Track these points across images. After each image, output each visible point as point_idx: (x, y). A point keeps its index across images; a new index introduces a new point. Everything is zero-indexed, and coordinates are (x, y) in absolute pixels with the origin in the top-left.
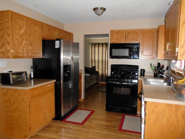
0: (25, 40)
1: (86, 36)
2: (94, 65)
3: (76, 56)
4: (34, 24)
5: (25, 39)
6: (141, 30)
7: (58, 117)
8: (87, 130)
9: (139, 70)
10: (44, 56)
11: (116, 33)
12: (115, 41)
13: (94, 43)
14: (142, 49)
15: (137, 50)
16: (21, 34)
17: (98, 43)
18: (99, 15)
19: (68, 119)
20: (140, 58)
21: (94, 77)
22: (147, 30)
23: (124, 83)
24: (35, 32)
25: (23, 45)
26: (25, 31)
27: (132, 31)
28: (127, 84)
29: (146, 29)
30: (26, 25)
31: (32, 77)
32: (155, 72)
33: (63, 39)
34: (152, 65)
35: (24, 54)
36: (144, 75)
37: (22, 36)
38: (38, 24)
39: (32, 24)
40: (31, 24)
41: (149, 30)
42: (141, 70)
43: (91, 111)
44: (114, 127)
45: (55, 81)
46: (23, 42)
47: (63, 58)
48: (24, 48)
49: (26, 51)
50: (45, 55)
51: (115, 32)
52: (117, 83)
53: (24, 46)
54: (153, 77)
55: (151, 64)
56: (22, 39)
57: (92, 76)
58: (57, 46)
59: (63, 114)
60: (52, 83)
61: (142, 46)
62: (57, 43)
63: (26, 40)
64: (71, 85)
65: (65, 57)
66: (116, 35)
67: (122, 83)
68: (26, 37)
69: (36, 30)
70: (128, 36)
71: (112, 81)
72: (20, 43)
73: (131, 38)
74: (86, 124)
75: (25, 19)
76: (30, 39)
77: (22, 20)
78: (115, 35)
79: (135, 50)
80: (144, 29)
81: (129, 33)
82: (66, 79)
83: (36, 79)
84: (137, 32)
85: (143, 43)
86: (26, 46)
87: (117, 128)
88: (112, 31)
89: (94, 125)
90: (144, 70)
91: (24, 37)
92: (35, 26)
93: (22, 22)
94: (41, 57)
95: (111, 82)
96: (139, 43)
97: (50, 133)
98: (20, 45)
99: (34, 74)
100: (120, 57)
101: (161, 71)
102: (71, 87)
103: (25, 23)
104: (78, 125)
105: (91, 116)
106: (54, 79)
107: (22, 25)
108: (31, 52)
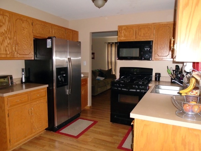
0: (8, 39)
1: (93, 34)
2: (110, 68)
3: (77, 57)
4: (22, 20)
5: (8, 37)
6: (155, 24)
7: (52, 128)
8: (79, 145)
9: (154, 74)
10: (36, 57)
11: (125, 29)
12: (123, 39)
13: (110, 43)
14: (156, 48)
15: (150, 50)
16: (2, 32)
17: (115, 42)
18: (99, 7)
19: (64, 131)
20: (153, 59)
21: (109, 81)
22: (162, 24)
23: (131, 90)
24: (23, 29)
25: (6, 44)
26: (7, 29)
27: (143, 26)
28: (135, 90)
29: (162, 22)
30: (9, 21)
31: (24, 81)
32: (172, 77)
33: (55, 37)
34: (169, 69)
35: (6, 56)
36: (159, 80)
37: (4, 34)
38: (26, 21)
39: (18, 20)
40: (16, 20)
41: (165, 24)
42: (156, 74)
43: (93, 122)
44: (114, 143)
45: (47, 86)
46: (6, 41)
47: (56, 60)
48: (7, 49)
49: (10, 51)
50: (38, 56)
51: (123, 28)
52: (123, 89)
53: (6, 46)
54: (170, 83)
55: (167, 67)
56: (4, 38)
57: (106, 80)
58: (49, 46)
59: (56, 125)
60: (44, 88)
61: (156, 45)
62: (49, 42)
63: (10, 39)
64: (68, 90)
65: (58, 58)
66: (125, 32)
67: (129, 90)
68: (9, 36)
69: (23, 28)
70: (139, 33)
71: (118, 87)
72: (1, 42)
73: (142, 35)
74: (82, 137)
75: (8, 14)
76: (15, 38)
77: (3, 15)
78: (123, 31)
79: (147, 50)
80: (159, 23)
81: (141, 29)
82: (61, 84)
83: (27, 83)
84: (150, 28)
85: (157, 41)
86: (10, 46)
87: (117, 145)
88: (120, 27)
89: (90, 140)
90: (159, 74)
91: (6, 35)
92: (23, 22)
93: (4, 18)
94: (33, 59)
95: (116, 88)
96: (152, 41)
97: (36, 147)
98: (1, 45)
99: (25, 78)
100: (129, 58)
101: (179, 75)
102: (68, 94)
103: (7, 19)
104: (72, 139)
105: (91, 128)
106: (46, 84)
107: (4, 22)
108: (17, 53)
